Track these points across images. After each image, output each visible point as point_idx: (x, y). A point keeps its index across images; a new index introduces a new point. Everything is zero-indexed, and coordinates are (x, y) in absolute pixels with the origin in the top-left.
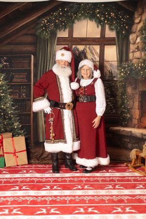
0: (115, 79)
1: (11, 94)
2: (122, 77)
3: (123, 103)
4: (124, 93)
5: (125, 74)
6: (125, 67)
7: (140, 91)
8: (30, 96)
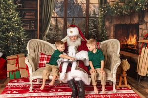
0: (97, 16)
1: (23, 26)
2: (102, 15)
3: (102, 33)
4: (103, 26)
5: (104, 12)
6: (104, 8)
7: (115, 24)
8: (37, 28)
